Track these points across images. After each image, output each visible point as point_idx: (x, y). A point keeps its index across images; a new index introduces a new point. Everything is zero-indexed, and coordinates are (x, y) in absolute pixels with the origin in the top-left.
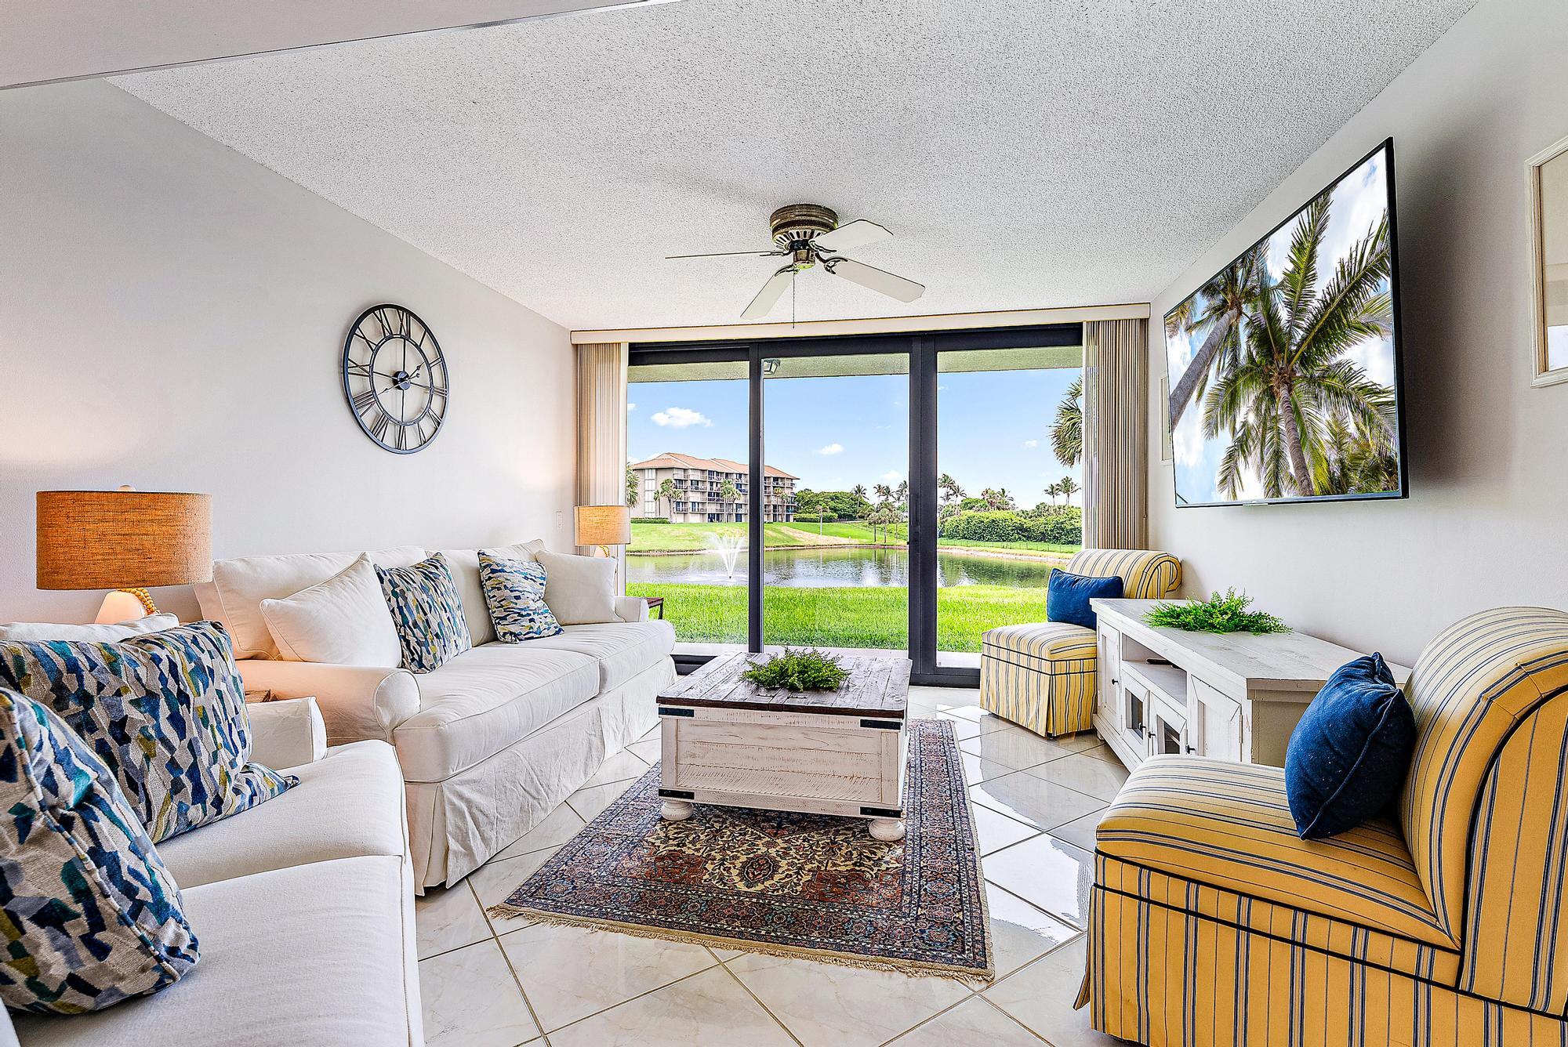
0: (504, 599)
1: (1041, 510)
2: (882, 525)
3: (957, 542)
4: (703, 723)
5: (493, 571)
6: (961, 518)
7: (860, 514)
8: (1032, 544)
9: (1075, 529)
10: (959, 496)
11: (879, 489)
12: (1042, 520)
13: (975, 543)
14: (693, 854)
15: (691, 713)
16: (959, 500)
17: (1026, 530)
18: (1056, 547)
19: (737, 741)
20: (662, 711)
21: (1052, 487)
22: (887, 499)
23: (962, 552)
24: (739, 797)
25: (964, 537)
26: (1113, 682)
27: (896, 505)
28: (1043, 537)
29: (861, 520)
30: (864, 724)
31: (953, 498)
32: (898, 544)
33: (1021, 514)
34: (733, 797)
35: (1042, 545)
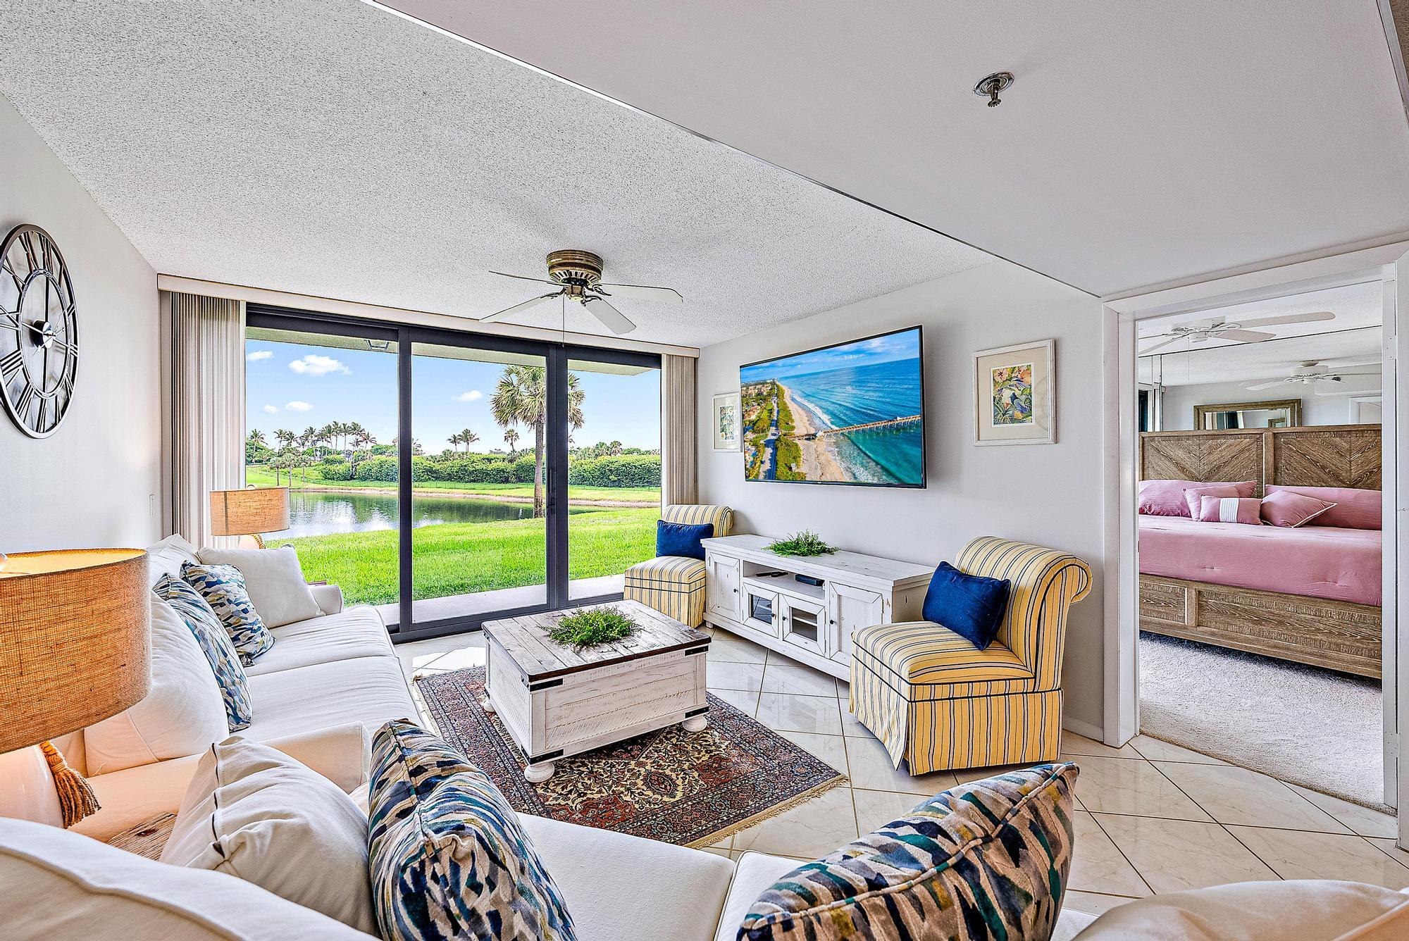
0: (232, 616)
1: (447, 456)
2: (286, 470)
3: (370, 483)
4: (568, 688)
5: (210, 585)
6: (374, 462)
7: (256, 459)
8: (440, 484)
9: (476, 471)
10: (369, 442)
11: (280, 434)
12: (449, 463)
13: (387, 483)
14: (601, 796)
15: (560, 682)
16: (369, 446)
17: (435, 472)
18: (461, 485)
19: (596, 693)
20: (533, 688)
21: (455, 437)
22: (290, 444)
23: (376, 492)
24: (600, 739)
25: (377, 479)
26: (735, 591)
27: (301, 449)
28: (450, 478)
29: (258, 465)
30: (687, 653)
31: (363, 444)
32: (307, 487)
33: (430, 458)
34: (595, 740)
35: (449, 484)
